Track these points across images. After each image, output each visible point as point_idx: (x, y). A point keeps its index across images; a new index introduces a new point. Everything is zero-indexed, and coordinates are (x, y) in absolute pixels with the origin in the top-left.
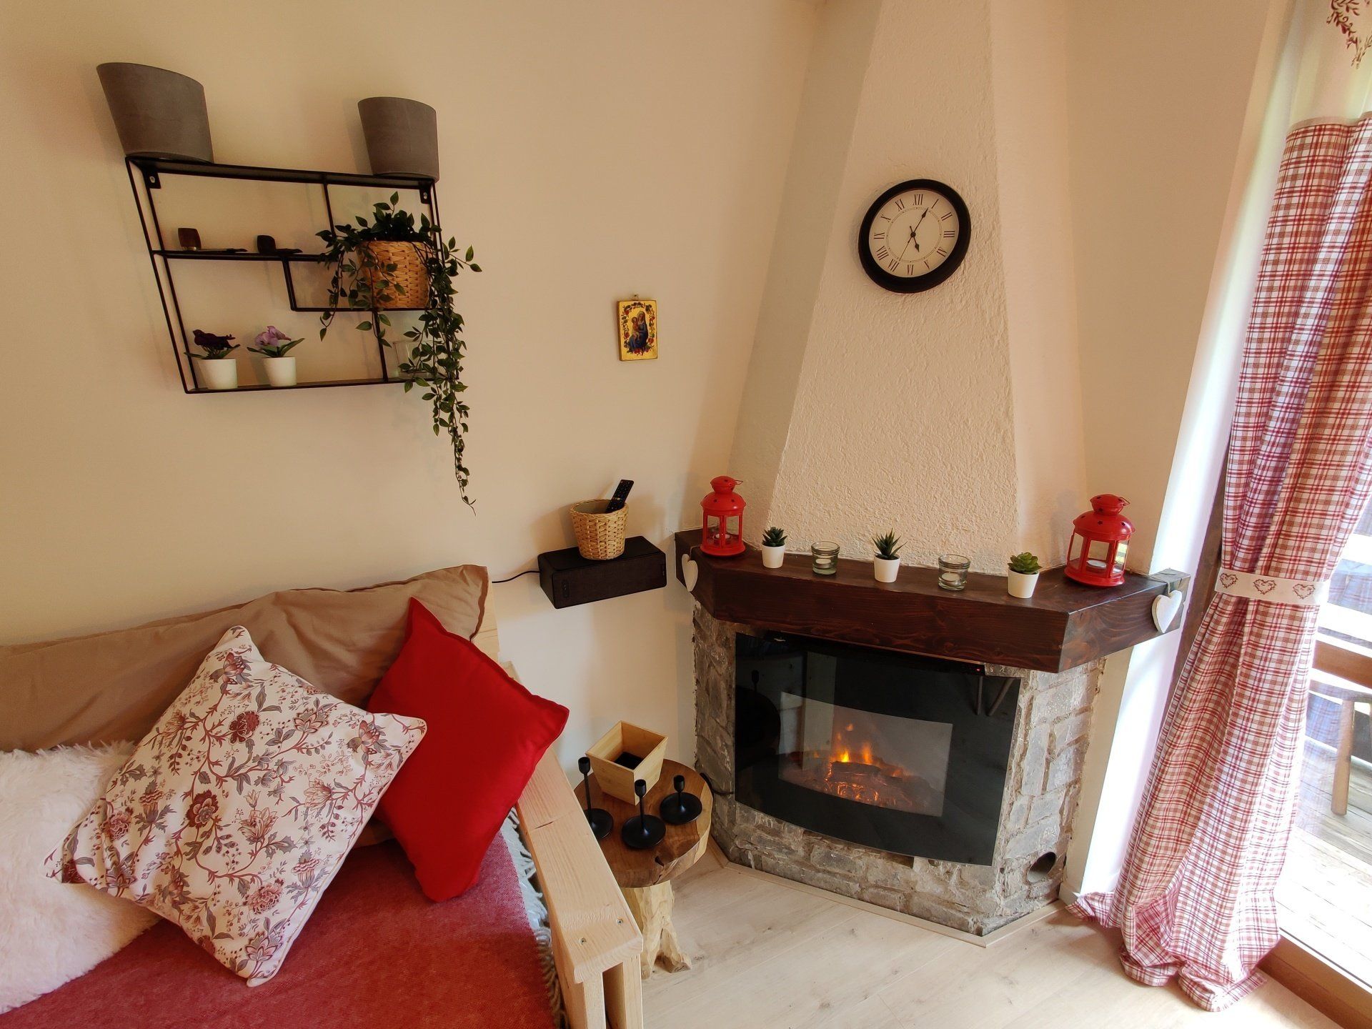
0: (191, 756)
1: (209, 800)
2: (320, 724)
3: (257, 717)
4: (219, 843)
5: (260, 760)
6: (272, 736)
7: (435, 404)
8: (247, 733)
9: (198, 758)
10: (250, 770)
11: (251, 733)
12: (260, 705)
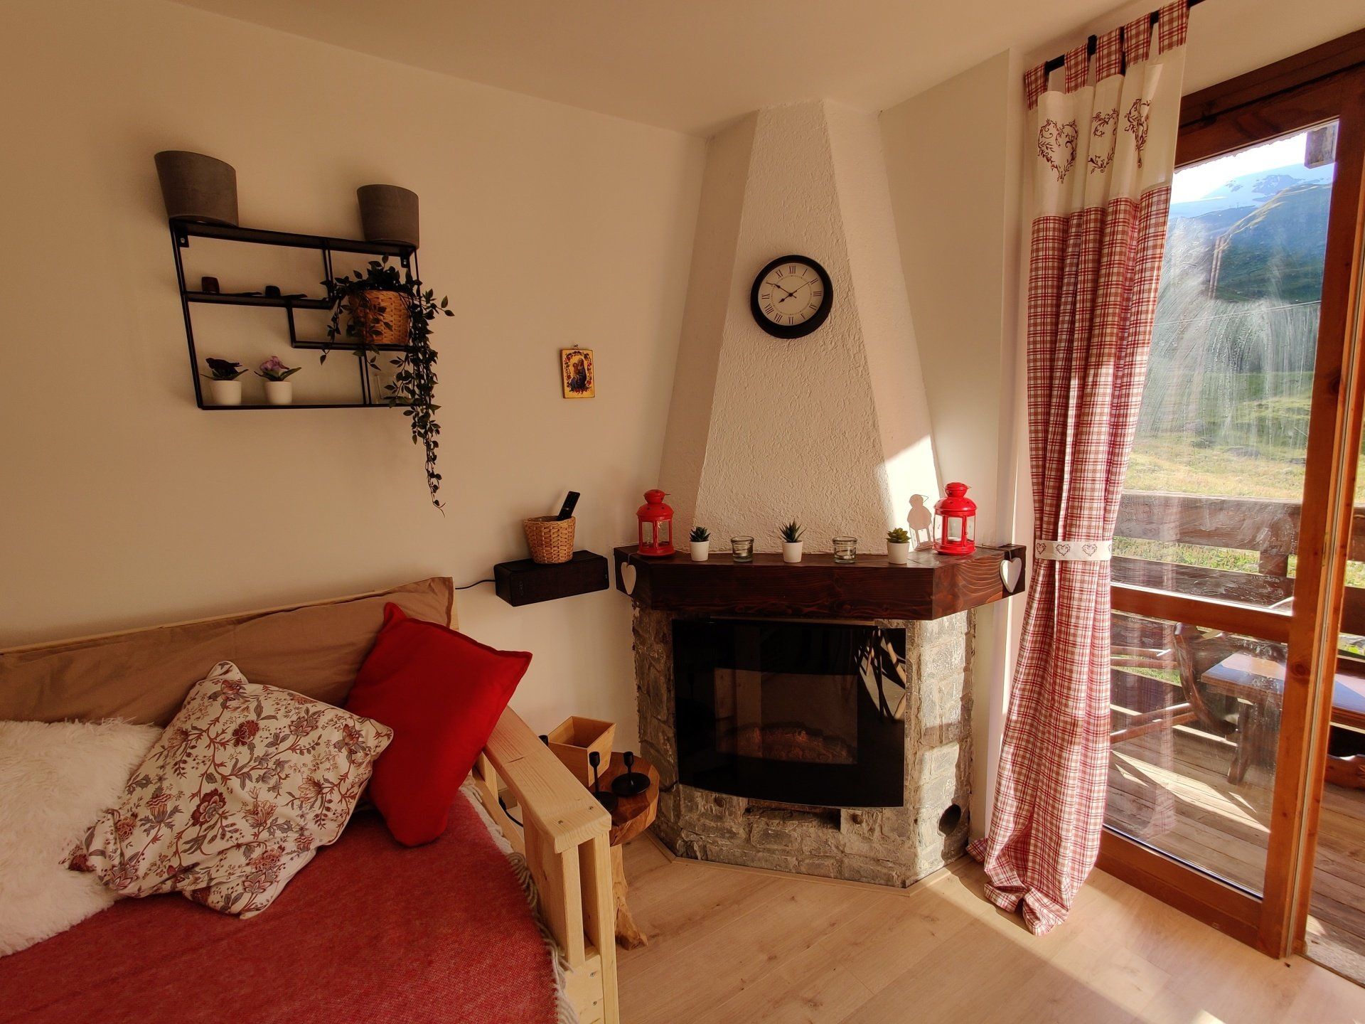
0: (197, 761)
1: (216, 798)
2: (310, 728)
3: (257, 724)
4: (224, 830)
5: (262, 760)
6: (270, 740)
7: (414, 419)
8: (249, 738)
9: (203, 762)
10: (253, 769)
11: (252, 738)
12: (259, 715)
